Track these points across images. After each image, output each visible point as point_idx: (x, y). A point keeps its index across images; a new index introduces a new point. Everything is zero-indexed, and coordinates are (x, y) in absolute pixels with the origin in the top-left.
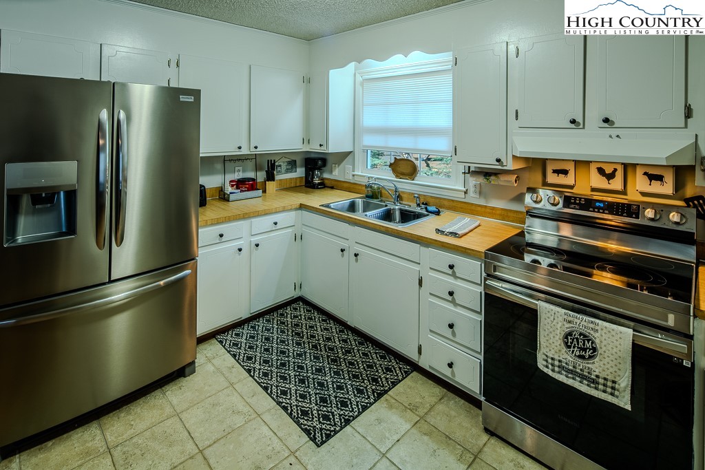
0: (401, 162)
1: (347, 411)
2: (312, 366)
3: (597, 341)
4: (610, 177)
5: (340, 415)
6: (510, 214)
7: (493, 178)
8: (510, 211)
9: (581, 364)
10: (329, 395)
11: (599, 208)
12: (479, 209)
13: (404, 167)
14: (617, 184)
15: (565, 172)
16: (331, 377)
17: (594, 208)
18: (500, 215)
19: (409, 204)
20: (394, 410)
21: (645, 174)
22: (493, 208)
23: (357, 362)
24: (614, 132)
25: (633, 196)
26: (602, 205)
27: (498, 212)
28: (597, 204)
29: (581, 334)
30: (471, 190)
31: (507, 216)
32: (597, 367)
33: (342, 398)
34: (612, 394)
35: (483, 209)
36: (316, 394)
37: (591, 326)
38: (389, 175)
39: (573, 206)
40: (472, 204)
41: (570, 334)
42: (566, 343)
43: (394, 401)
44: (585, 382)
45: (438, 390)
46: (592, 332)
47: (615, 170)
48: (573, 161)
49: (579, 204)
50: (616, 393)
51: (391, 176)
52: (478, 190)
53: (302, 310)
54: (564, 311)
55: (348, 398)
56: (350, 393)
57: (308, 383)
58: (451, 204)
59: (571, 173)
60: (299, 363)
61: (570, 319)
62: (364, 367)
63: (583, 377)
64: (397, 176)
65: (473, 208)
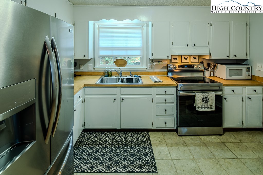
0: (118, 61)
1: (149, 156)
2: (121, 151)
3: (209, 98)
4: (186, 59)
5: (150, 159)
6: (161, 73)
7: (161, 62)
8: (161, 72)
9: (206, 104)
10: (139, 156)
11: (186, 67)
12: (151, 73)
13: (121, 62)
14: (188, 61)
15: (176, 59)
16: (132, 150)
17: (185, 67)
18: (158, 74)
19: (126, 76)
20: (159, 146)
21: (193, 58)
22: (156, 72)
23: (132, 140)
24: (195, 48)
25: (190, 63)
26: (186, 66)
27: (157, 73)
28: (185, 66)
29: (206, 97)
30: (149, 67)
31: (160, 74)
32: (209, 104)
33: (143, 154)
34: (212, 109)
35: (153, 73)
36: (135, 159)
37: (208, 94)
38: (114, 66)
39: (180, 68)
40: (149, 72)
41: (203, 98)
42: (202, 101)
43: (155, 144)
44: (207, 108)
45: (159, 134)
46: (208, 96)
47: (187, 57)
48: (178, 55)
49: (181, 67)
50: (212, 108)
51: (115, 67)
52: (151, 67)
53: (88, 135)
54: (202, 93)
55: (145, 153)
56: (143, 150)
57: (128, 158)
58: (141, 73)
59: (178, 59)
60: (115, 154)
61: (203, 94)
62: (136, 140)
63: (206, 107)
64: (118, 66)
65: (149, 73)
